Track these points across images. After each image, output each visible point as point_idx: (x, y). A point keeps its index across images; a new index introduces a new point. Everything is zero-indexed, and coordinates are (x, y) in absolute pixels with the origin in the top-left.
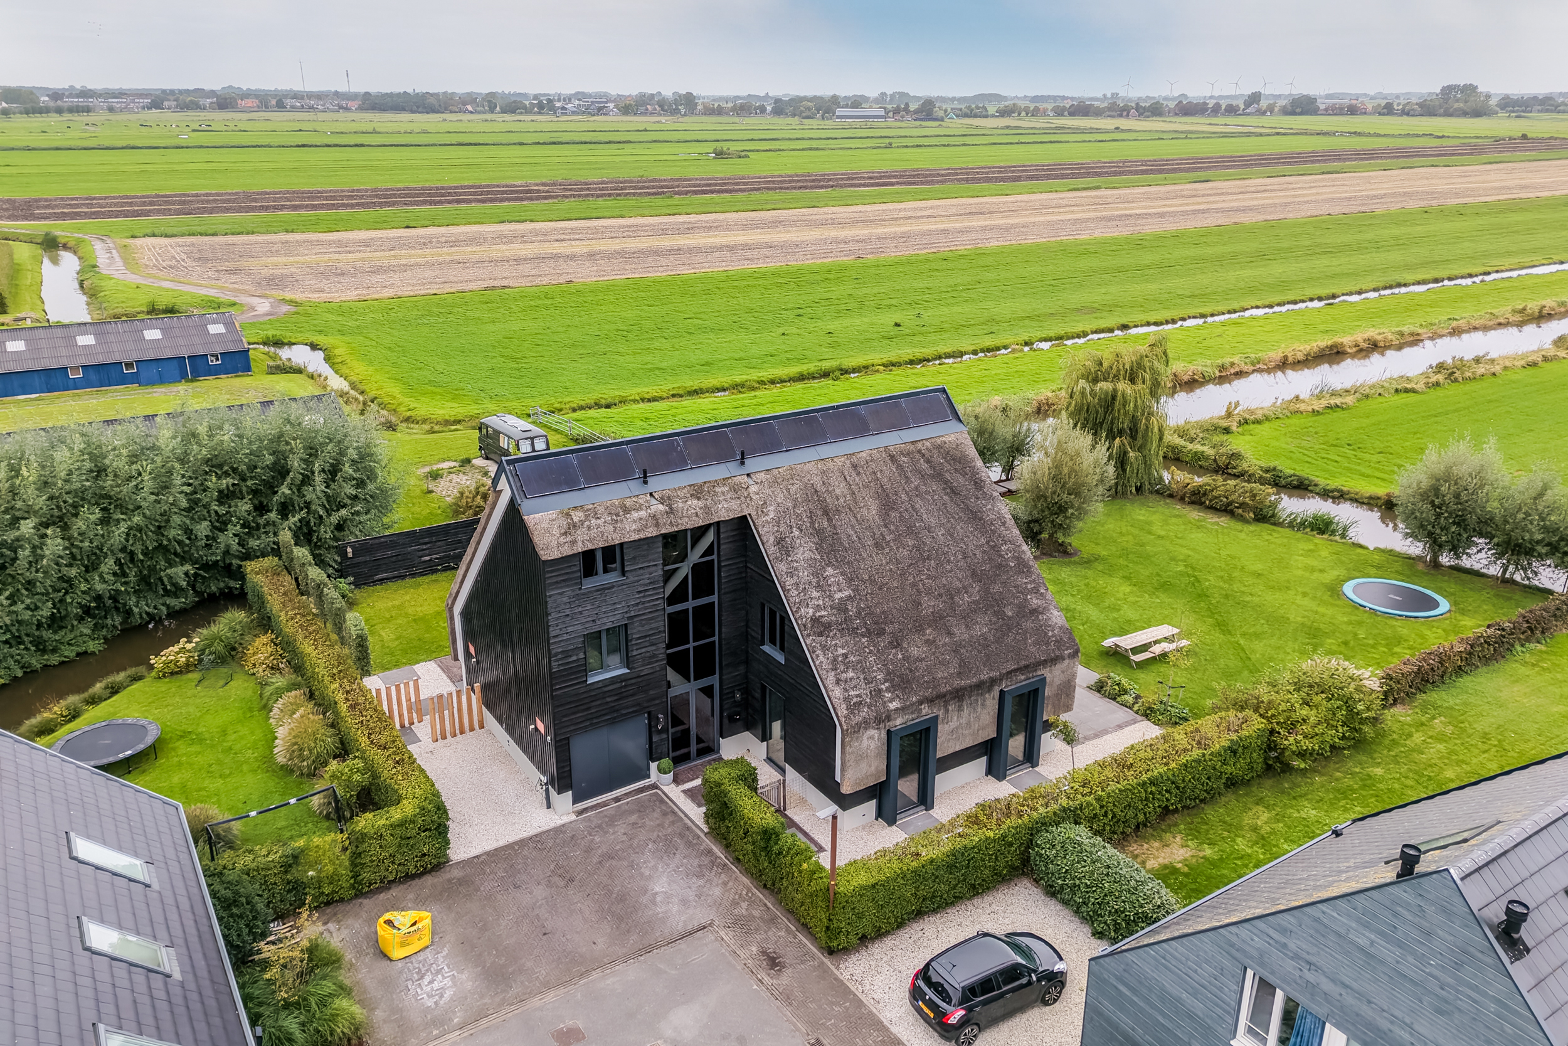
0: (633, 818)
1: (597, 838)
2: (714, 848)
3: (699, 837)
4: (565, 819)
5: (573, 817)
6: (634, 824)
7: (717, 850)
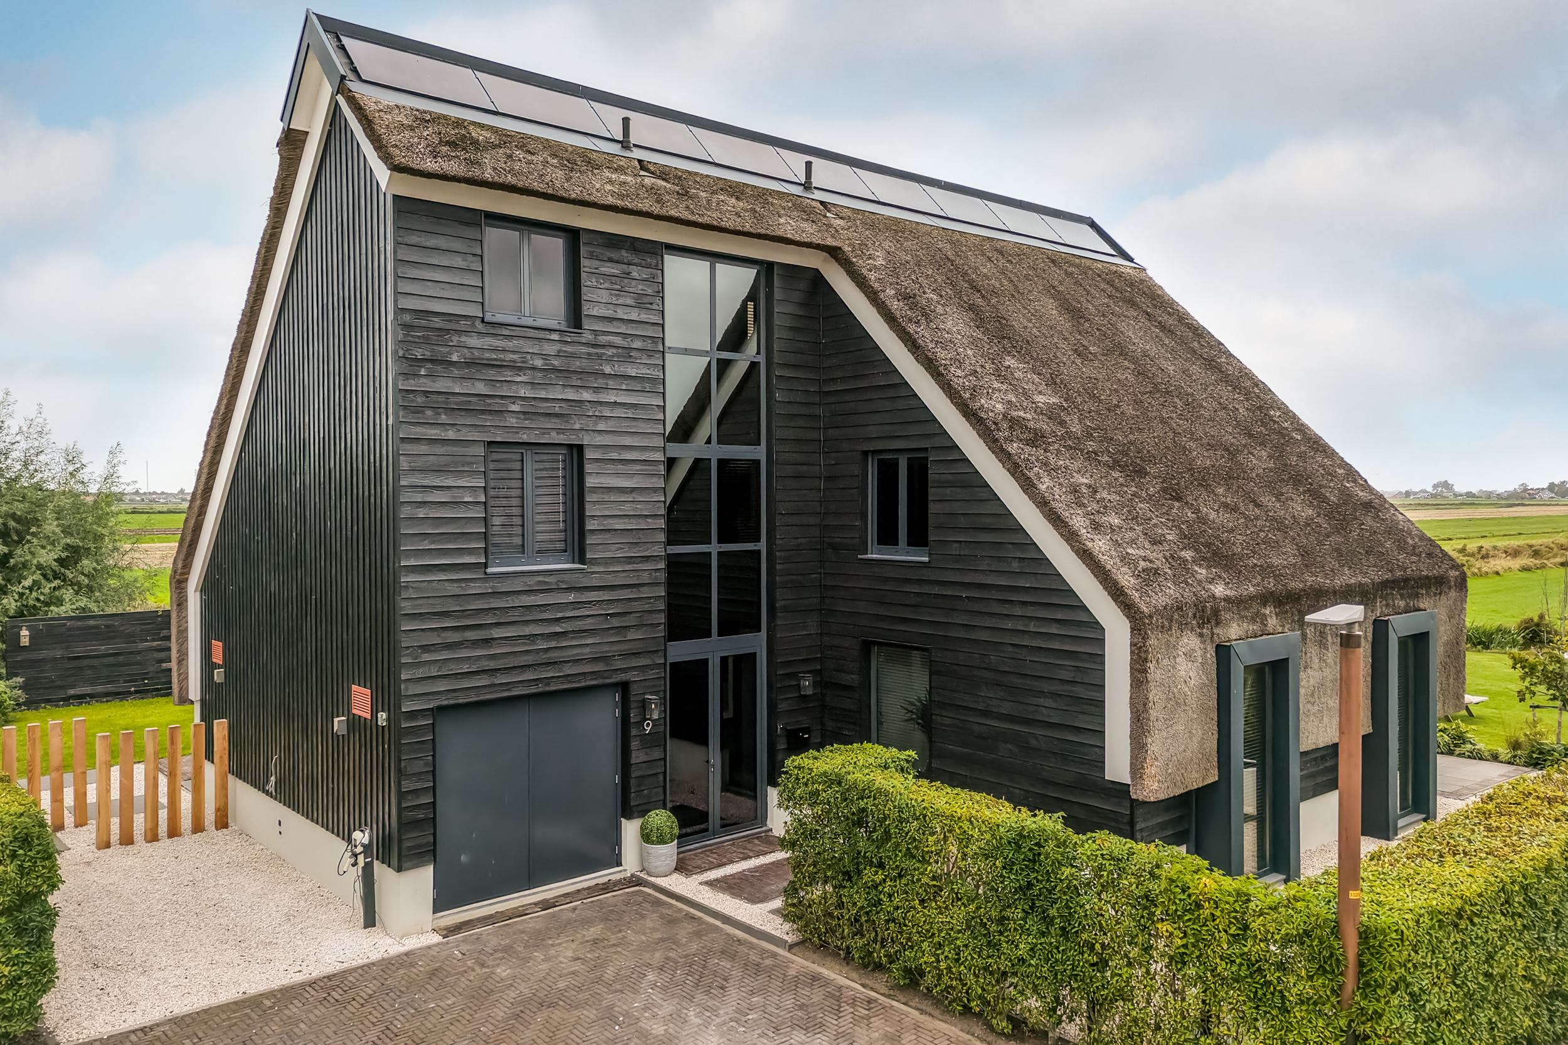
0: (594, 931)
1: (503, 972)
2: (825, 972)
3: (774, 955)
4: (412, 943)
5: (437, 938)
6: (595, 942)
7: (834, 974)
